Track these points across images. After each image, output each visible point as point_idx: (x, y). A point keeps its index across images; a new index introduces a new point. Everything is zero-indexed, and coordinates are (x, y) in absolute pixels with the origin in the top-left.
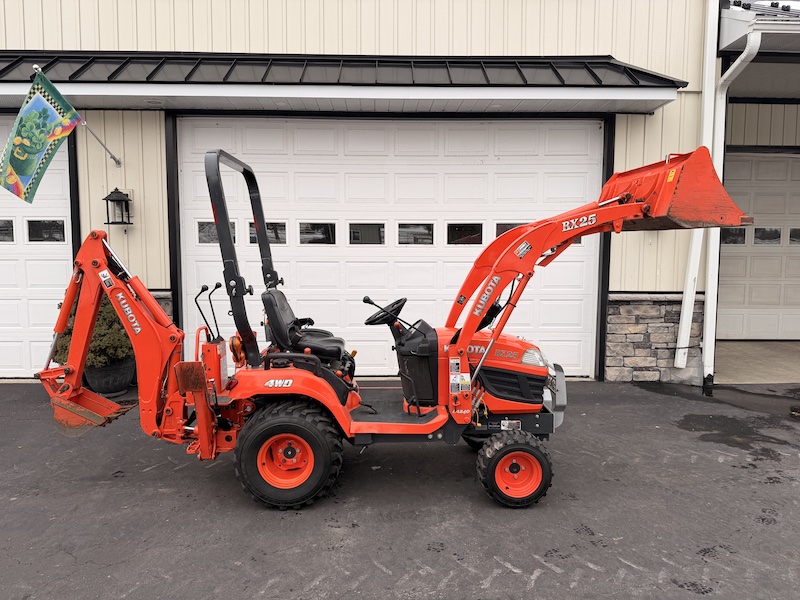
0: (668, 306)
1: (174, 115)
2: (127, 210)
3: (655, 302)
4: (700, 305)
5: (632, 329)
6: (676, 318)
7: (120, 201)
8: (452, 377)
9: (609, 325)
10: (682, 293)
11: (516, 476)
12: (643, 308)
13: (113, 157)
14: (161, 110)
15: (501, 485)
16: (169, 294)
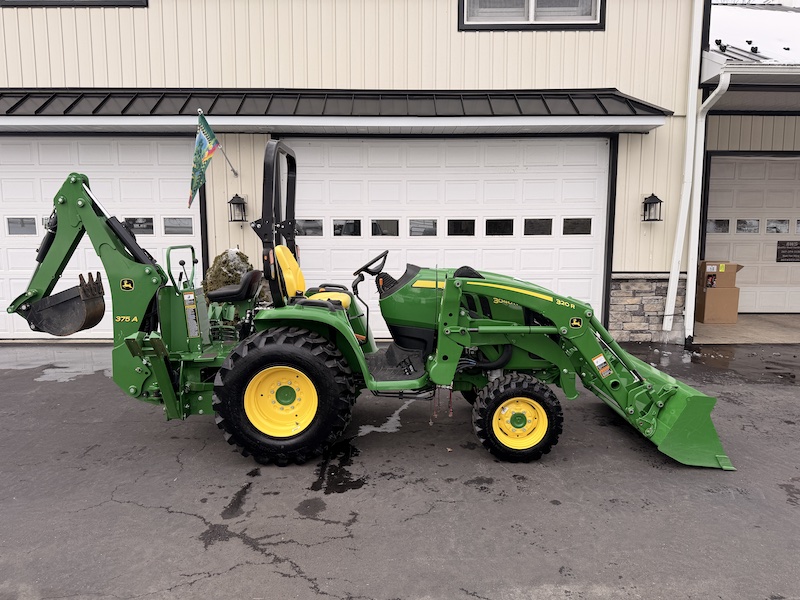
0: (659, 282)
2: (244, 211)
3: (648, 280)
4: (683, 282)
5: (629, 301)
6: (663, 292)
7: (238, 203)
9: (612, 298)
10: (669, 273)
12: (639, 284)
13: (233, 170)
14: (269, 133)
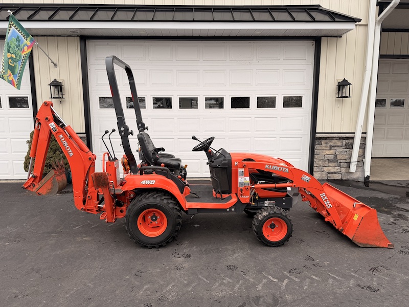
0: (347, 140)
1: (85, 39)
2: (61, 91)
3: (340, 138)
4: (364, 139)
5: (328, 152)
6: (351, 146)
7: (57, 86)
8: (239, 179)
9: (316, 151)
10: (354, 133)
11: (273, 230)
12: (334, 141)
13: (52, 62)
14: (78, 36)
15: (265, 234)
16: (85, 135)
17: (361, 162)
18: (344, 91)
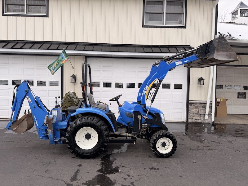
0: (204, 104)
1: (87, 57)
2: (75, 79)
3: (200, 103)
4: (211, 104)
5: (195, 110)
6: (205, 107)
7: (74, 77)
9: (189, 109)
10: (206, 101)
12: (197, 105)
14: (84, 56)
17: (210, 114)
18: (201, 82)
